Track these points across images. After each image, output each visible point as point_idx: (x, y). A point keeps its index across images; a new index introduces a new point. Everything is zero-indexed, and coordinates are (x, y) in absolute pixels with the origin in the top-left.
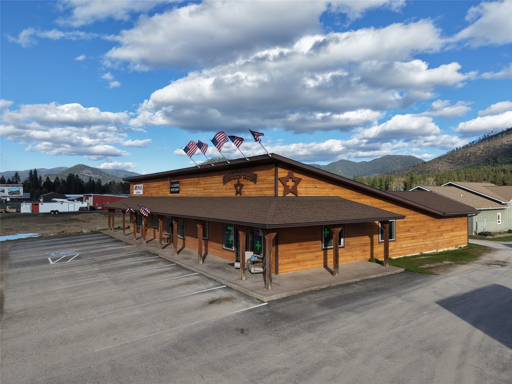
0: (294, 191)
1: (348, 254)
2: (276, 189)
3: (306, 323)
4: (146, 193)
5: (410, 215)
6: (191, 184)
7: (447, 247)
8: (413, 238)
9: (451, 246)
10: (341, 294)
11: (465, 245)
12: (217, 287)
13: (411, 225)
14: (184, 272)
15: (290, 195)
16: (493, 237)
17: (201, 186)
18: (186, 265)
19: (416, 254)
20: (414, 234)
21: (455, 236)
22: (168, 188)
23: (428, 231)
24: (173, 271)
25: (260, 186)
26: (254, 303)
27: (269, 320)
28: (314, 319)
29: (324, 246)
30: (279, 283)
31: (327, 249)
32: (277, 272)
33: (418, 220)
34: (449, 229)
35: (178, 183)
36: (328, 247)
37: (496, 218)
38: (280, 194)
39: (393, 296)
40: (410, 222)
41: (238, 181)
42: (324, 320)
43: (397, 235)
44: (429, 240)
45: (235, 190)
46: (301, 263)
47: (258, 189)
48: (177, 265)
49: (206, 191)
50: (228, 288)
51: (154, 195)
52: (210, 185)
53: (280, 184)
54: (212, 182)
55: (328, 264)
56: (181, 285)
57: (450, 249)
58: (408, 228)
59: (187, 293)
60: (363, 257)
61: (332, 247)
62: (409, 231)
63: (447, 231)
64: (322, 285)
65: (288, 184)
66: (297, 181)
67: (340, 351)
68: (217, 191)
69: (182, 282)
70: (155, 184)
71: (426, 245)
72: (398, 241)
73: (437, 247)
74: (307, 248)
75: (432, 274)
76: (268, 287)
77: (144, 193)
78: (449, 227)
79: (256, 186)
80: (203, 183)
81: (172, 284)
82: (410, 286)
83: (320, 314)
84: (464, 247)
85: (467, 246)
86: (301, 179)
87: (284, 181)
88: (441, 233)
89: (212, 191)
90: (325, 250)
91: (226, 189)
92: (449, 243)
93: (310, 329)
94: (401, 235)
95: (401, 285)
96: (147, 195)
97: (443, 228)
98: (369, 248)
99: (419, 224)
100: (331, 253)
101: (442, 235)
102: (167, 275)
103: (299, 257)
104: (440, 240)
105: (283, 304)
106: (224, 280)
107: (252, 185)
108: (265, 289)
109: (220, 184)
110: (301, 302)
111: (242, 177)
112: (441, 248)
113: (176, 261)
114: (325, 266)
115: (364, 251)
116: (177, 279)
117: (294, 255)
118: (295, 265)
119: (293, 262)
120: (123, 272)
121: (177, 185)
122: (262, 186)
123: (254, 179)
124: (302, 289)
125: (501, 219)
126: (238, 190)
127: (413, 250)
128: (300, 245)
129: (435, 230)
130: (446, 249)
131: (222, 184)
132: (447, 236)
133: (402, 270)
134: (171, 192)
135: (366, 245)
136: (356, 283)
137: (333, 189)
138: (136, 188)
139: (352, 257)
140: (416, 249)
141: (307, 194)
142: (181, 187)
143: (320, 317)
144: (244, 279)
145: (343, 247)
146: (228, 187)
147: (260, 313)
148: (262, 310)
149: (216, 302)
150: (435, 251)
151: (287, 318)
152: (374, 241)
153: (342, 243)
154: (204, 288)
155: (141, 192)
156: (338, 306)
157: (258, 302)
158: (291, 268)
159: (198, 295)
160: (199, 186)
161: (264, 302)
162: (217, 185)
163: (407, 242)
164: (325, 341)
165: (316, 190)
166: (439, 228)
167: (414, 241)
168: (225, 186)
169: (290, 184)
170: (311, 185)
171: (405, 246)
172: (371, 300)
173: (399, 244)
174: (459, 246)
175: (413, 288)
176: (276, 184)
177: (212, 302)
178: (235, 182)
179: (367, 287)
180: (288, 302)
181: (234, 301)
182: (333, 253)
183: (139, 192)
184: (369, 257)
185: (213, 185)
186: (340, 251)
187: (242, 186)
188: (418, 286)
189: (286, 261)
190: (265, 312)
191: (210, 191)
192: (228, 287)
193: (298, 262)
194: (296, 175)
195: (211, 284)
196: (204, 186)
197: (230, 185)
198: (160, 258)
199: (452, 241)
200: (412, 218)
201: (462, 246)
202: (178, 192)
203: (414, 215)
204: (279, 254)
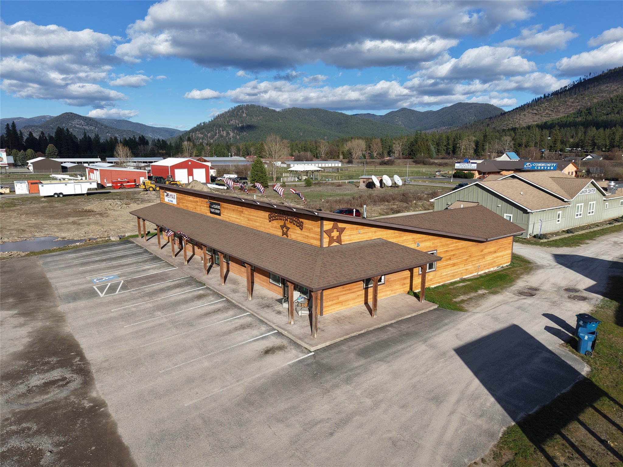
0: (339, 240)
1: (388, 289)
2: (321, 240)
3: (345, 374)
4: (181, 204)
5: (452, 243)
6: (233, 210)
7: (488, 269)
8: (454, 265)
9: (493, 267)
10: (376, 340)
11: (508, 264)
12: (269, 332)
13: (452, 253)
14: (237, 311)
15: (335, 244)
16: (548, 240)
17: (245, 216)
18: (236, 301)
19: (456, 280)
20: (455, 261)
21: (497, 257)
22: (207, 207)
23: (470, 256)
24: (226, 309)
25: (306, 234)
26: (303, 353)
27: (315, 372)
28: (351, 370)
29: (366, 286)
30: (324, 328)
31: (368, 288)
32: (321, 314)
33: (460, 247)
34: (492, 251)
35: (219, 205)
36: (369, 286)
37: (556, 217)
38: (325, 245)
39: (420, 341)
40: (452, 250)
41: (285, 223)
42: (359, 371)
43: (437, 265)
44: (471, 264)
45: (282, 231)
46: (343, 303)
47: (304, 236)
48: (227, 301)
49: (251, 222)
50: (279, 334)
51: (190, 209)
52: (255, 218)
53: (325, 235)
54: (257, 215)
55: (369, 301)
56: (236, 329)
57: (492, 269)
58: (449, 257)
59: (244, 341)
60: (402, 290)
61: (372, 285)
62: (450, 259)
63: (490, 253)
64: (360, 331)
65: (333, 234)
66: (341, 231)
67: (368, 402)
68: (263, 225)
69: (236, 325)
70: (191, 198)
71: (466, 270)
72: (438, 270)
73: (478, 269)
74: (349, 290)
75: (462, 310)
76: (314, 335)
77: (178, 203)
78: (492, 249)
79: (302, 233)
80: (246, 213)
81: (228, 328)
82: (437, 329)
83: (356, 364)
84: (507, 266)
85: (509, 265)
86: (345, 228)
87: (329, 232)
88: (483, 257)
89: (258, 224)
90: (366, 289)
91: (272, 227)
92: (490, 264)
93: (348, 381)
94: (442, 264)
95: (430, 326)
96: (181, 206)
97: (486, 251)
98: (408, 281)
99: (461, 251)
100: (371, 291)
101: (484, 258)
102: (221, 316)
103: (342, 299)
104: (482, 263)
105: (326, 354)
106: (274, 323)
107: (298, 230)
108: (312, 337)
109: (266, 220)
110: (342, 351)
111: (289, 220)
112: (482, 270)
113: (226, 295)
114: (366, 303)
115: (404, 284)
116: (231, 321)
117: (338, 297)
118: (338, 306)
119: (336, 304)
120: (177, 311)
121: (219, 207)
122: (309, 234)
123: (301, 226)
124: (343, 336)
125: (561, 218)
126: (285, 232)
127: (453, 276)
128: (343, 288)
129: (477, 255)
130: (487, 271)
131: (268, 221)
132: (489, 258)
133: (436, 306)
134: (211, 212)
135: (405, 278)
136: (391, 325)
137: (375, 232)
138: (167, 195)
139: (392, 291)
140: (456, 275)
141: (350, 240)
142: (222, 210)
143: (356, 368)
144: (292, 323)
145: (384, 284)
146: (274, 225)
147: (308, 364)
148: (310, 361)
149: (270, 352)
150: (476, 274)
151: (330, 369)
152: (414, 274)
153: (383, 281)
154: (258, 333)
155: (175, 202)
156: (372, 356)
157: (306, 351)
158: (334, 309)
159: (254, 343)
160: (242, 215)
161: (311, 352)
162: (262, 219)
163: (447, 270)
164: (358, 393)
165: (360, 235)
166: (482, 251)
167: (455, 267)
168: (270, 223)
169: (335, 234)
170: (355, 232)
171: (445, 274)
172: (400, 347)
173: (439, 273)
174: (502, 266)
175: (439, 331)
176: (321, 236)
177: (268, 352)
178: (282, 223)
179: (400, 331)
180: (331, 352)
181: (286, 350)
182: (372, 291)
183: (172, 201)
184: (408, 289)
185: (258, 219)
186: (379, 288)
187: (288, 229)
188: (444, 328)
189: (330, 303)
190: (312, 363)
191: (255, 223)
192: (279, 332)
193: (341, 303)
194: (341, 225)
195: (263, 328)
196: (248, 216)
197: (277, 224)
198: (207, 288)
199: (495, 262)
200: (454, 247)
201: (504, 265)
202: (219, 214)
203: (456, 243)
204: (324, 298)
